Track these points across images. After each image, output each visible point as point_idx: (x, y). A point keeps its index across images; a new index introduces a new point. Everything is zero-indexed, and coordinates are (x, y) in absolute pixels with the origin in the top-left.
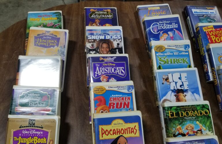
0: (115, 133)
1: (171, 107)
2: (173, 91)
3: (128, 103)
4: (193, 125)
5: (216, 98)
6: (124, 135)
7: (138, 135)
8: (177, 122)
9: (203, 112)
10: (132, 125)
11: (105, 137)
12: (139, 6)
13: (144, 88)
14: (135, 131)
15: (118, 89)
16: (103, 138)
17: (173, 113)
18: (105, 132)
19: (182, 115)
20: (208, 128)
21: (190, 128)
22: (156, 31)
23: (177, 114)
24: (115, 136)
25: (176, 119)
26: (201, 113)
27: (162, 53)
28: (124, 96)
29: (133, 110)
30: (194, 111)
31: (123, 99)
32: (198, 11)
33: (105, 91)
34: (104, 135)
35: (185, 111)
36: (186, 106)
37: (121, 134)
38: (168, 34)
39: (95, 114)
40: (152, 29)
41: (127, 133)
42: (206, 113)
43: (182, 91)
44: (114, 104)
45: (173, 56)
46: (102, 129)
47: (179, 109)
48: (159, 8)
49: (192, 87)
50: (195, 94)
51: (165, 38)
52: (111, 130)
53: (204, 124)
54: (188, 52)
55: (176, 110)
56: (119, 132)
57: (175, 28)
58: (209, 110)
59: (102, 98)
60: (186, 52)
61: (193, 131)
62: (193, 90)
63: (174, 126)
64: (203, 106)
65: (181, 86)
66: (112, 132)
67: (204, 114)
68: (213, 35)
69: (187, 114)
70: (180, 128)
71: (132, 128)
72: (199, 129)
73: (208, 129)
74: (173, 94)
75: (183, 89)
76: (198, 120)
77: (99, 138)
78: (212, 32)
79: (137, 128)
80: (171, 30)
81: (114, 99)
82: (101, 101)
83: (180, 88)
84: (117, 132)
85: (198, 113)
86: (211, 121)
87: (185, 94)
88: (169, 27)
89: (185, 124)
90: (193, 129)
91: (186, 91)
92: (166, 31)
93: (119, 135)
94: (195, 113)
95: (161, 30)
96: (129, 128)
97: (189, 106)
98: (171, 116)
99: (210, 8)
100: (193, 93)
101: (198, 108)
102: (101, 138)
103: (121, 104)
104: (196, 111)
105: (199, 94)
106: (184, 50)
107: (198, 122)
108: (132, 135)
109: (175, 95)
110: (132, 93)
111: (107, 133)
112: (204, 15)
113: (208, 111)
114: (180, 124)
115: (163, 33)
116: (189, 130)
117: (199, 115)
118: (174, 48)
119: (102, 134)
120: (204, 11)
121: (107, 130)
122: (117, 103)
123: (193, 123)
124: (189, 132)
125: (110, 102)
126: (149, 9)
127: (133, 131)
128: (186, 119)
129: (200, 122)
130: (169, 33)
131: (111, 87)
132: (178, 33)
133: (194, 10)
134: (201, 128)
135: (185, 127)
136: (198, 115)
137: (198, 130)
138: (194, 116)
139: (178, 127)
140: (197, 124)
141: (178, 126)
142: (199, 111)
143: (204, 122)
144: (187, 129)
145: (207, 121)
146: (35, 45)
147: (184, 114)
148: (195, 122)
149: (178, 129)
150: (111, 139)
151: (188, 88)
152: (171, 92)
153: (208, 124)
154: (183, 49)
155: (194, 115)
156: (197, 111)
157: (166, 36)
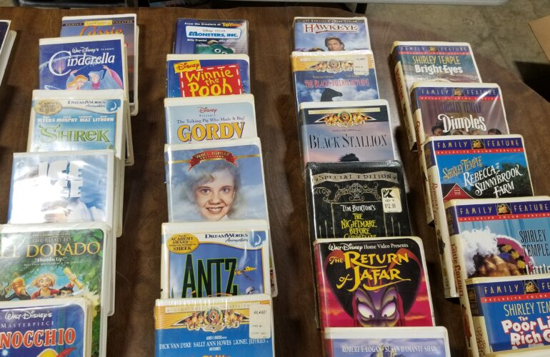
4: (53, 277)
8: (16, 268)
9: (87, 248)
12: (65, 18)
17: (11, 248)
19: (32, 253)
20: (88, 283)
21: (44, 283)
22: (60, 70)
25: (14, 262)
26: (80, 250)
27: (52, 116)
30: (64, 245)
32: (200, 30)
35: (40, 245)
38: (88, 77)
40: (53, 64)
42: (93, 248)
45: (78, 124)
47: (28, 238)
48: (110, 23)
49: (90, 192)
51: (80, 85)
53: (83, 274)
54: (115, 116)
57: (108, 65)
58: (101, 241)
60: (109, 115)
61: (51, 290)
62: (90, 200)
63: (7, 277)
64: (90, 234)
67: (86, 251)
68: (194, 80)
69: (46, 250)
70: (20, 284)
72: (66, 286)
73: (87, 287)
76: (69, 266)
78: (193, 75)
80: (98, 68)
85: (73, 249)
86: (101, 268)
88: (95, 61)
89: (35, 273)
90: (52, 284)
92: (84, 71)
94: (66, 249)
95: (73, 68)
99: (231, 24)
101: (76, 238)
104: (68, 245)
106: (106, 112)
107: (67, 270)
112: (209, 40)
113: (98, 245)
115: (76, 75)
116: (41, 287)
117: (76, 253)
118: (83, 106)
120: (214, 30)
123: (54, 271)
124: (42, 292)
126: (86, 24)
128: (40, 263)
130: (91, 74)
132: (113, 75)
133: (189, 29)
134: (72, 283)
135: (33, 280)
136: (72, 253)
137: (65, 289)
138: (62, 257)
139: (16, 280)
140: (64, 275)
141: (16, 277)
142: (76, 244)
143: (83, 268)
144: (37, 285)
145: (91, 267)
147: (39, 250)
148: (60, 268)
149: (14, 285)
151: (80, 196)
153: (92, 273)
154: (104, 110)
155: (63, 253)
156: (72, 244)
157: (82, 80)
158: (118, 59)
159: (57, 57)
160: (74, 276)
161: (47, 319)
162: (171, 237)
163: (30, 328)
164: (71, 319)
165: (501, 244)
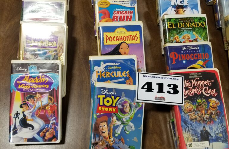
0: (118, 39)
1: (170, 19)
2: (173, 7)
4: (190, 35)
5: (214, 16)
6: (126, 41)
7: (138, 41)
8: (175, 32)
9: (200, 24)
10: (133, 33)
11: (109, 43)
13: (146, 10)
14: (136, 38)
15: (122, 3)
16: (107, 44)
17: (172, 24)
18: (109, 39)
19: (180, 26)
20: (203, 38)
21: (186, 38)
23: (176, 25)
24: (118, 42)
25: (174, 29)
26: (198, 25)
28: (128, 10)
30: (192, 23)
31: (126, 12)
33: (109, 5)
34: (108, 41)
35: (183, 23)
36: (185, 18)
37: (123, 41)
39: (100, 23)
41: (129, 40)
42: (203, 24)
43: (182, 7)
44: (117, 17)
46: (106, 36)
47: (177, 20)
49: (192, 3)
50: (194, 10)
52: (114, 37)
53: (200, 34)
55: (175, 21)
56: (122, 39)
58: (205, 22)
59: (106, 12)
61: (189, 40)
62: (192, 6)
63: (172, 35)
64: (201, 19)
65: (181, 2)
66: (115, 39)
67: (200, 25)
69: (185, 25)
70: (178, 38)
71: (134, 36)
72: (195, 39)
73: (203, 39)
74: (173, 9)
75: (183, 5)
76: (195, 31)
77: (103, 43)
79: (138, 36)
81: (118, 12)
82: (105, 14)
83: (180, 4)
84: (120, 39)
86: (207, 32)
87: (184, 9)
89: (182, 34)
90: (189, 38)
91: (186, 7)
93: (121, 42)
94: (192, 25)
96: (131, 36)
97: (187, 18)
98: (170, 27)
100: (192, 9)
101: (196, 20)
102: (105, 43)
103: (124, 17)
104: (193, 23)
105: (198, 10)
107: (194, 33)
108: (134, 42)
109: (175, 11)
110: (134, 7)
111: (111, 39)
114: (177, 34)
116: (185, 39)
117: (196, 26)
119: (107, 40)
121: (111, 37)
122: (120, 16)
123: (189, 33)
124: (186, 41)
125: (113, 15)
127: (135, 39)
128: (183, 30)
129: (197, 33)
131: (114, 1)
134: (197, 38)
135: (182, 37)
136: (195, 26)
137: (194, 40)
138: (191, 28)
139: (176, 37)
140: (193, 35)
141: (175, 35)
142: (196, 23)
143: (200, 32)
144: (184, 38)
145: (203, 32)
147: (182, 25)
148: (191, 32)
149: (175, 38)
150: (114, 45)
151: (188, 5)
152: (171, 7)
153: (204, 34)
155: (191, 26)
156: (195, 23)
160: (197, 35)
161: (197, 49)
163: (192, 53)
164: (206, 50)
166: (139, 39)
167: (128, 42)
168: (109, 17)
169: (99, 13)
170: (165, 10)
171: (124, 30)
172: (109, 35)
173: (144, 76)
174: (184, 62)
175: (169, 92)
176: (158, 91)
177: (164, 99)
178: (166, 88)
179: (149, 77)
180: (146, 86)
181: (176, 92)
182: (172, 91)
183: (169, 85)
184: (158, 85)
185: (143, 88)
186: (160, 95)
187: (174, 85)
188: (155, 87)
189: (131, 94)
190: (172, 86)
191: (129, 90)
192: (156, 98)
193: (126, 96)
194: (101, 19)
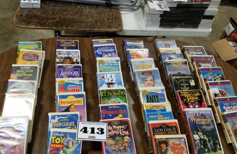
0: (69, 103)
1: (103, 91)
2: (106, 84)
3: (79, 90)
4: (115, 100)
6: (74, 104)
7: (82, 104)
8: (106, 98)
9: (122, 93)
10: (79, 99)
11: (63, 105)
12: (93, 40)
13: (92, 86)
14: (81, 102)
15: (73, 82)
16: (62, 106)
17: (104, 94)
18: (63, 103)
19: (109, 94)
20: (124, 101)
22: (100, 53)
23: (107, 94)
24: (69, 105)
25: (105, 96)
26: (120, 94)
27: (103, 64)
28: (77, 86)
29: (82, 91)
30: (116, 93)
31: (76, 87)
32: (130, 43)
33: (65, 83)
34: (62, 104)
35: (111, 93)
36: (112, 90)
37: (72, 104)
38: (108, 55)
39: (58, 93)
40: (98, 51)
42: (123, 93)
43: (112, 84)
44: (70, 90)
45: (109, 66)
46: (61, 101)
47: (108, 91)
48: (106, 41)
49: (118, 81)
50: (119, 85)
51: (106, 56)
52: (67, 101)
53: (122, 99)
54: (118, 64)
55: (106, 92)
56: (71, 102)
57: (112, 51)
58: (125, 92)
59: (63, 87)
60: (117, 64)
62: (118, 83)
63: (104, 100)
64: (122, 90)
65: (111, 81)
66: (67, 103)
68: (135, 55)
69: (112, 94)
71: (79, 101)
74: (106, 85)
75: (112, 82)
76: (119, 97)
77: (59, 105)
78: (135, 54)
79: (82, 100)
80: (110, 52)
81: (71, 87)
82: (62, 88)
83: (111, 82)
84: (70, 103)
86: (126, 98)
87: (113, 85)
88: (109, 50)
90: (115, 102)
91: (114, 83)
92: (107, 53)
93: (71, 104)
95: (104, 52)
96: (77, 101)
97: (113, 90)
99: (138, 42)
100: (118, 85)
101: (119, 91)
102: (60, 106)
103: (75, 90)
105: (122, 86)
106: (116, 63)
107: (118, 98)
108: (79, 104)
109: (108, 86)
110: (81, 84)
111: (64, 103)
112: (134, 46)
114: (108, 99)
115: (105, 54)
118: (110, 61)
119: (61, 103)
120: (135, 43)
121: (64, 101)
122: (72, 89)
123: (115, 99)
125: (68, 89)
126: (100, 42)
127: (80, 102)
128: (111, 97)
129: (120, 98)
130: (109, 54)
131: (69, 81)
132: (114, 54)
133: (128, 43)
135: (111, 101)
136: (118, 95)
137: (118, 103)
138: (116, 95)
139: (107, 101)
140: (118, 100)
143: (122, 98)
145: (124, 98)
146: (23, 59)
147: (111, 94)
149: (106, 102)
150: (66, 106)
152: (105, 84)
153: (124, 99)
154: (115, 62)
156: (118, 93)
157: (107, 55)
158: (115, 50)
159: (99, 49)
160: (120, 100)
161: (119, 108)
162: (141, 91)
163: (115, 110)
164: (124, 108)
165: (220, 91)
166: (83, 102)
167: (76, 104)
168: (65, 90)
169: (58, 88)
170: (101, 86)
171: (73, 97)
172: (63, 100)
173: (82, 123)
174: (110, 115)
175: (98, 133)
176: (91, 132)
177: (95, 137)
178: (96, 131)
179: (85, 124)
180: (83, 129)
181: (102, 133)
182: (100, 132)
183: (98, 129)
184: (91, 129)
185: (81, 131)
186: (92, 135)
187: (101, 128)
188: (89, 130)
189: (73, 135)
190: (100, 129)
191: (72, 133)
192: (89, 137)
193: (70, 137)
194: (59, 91)
